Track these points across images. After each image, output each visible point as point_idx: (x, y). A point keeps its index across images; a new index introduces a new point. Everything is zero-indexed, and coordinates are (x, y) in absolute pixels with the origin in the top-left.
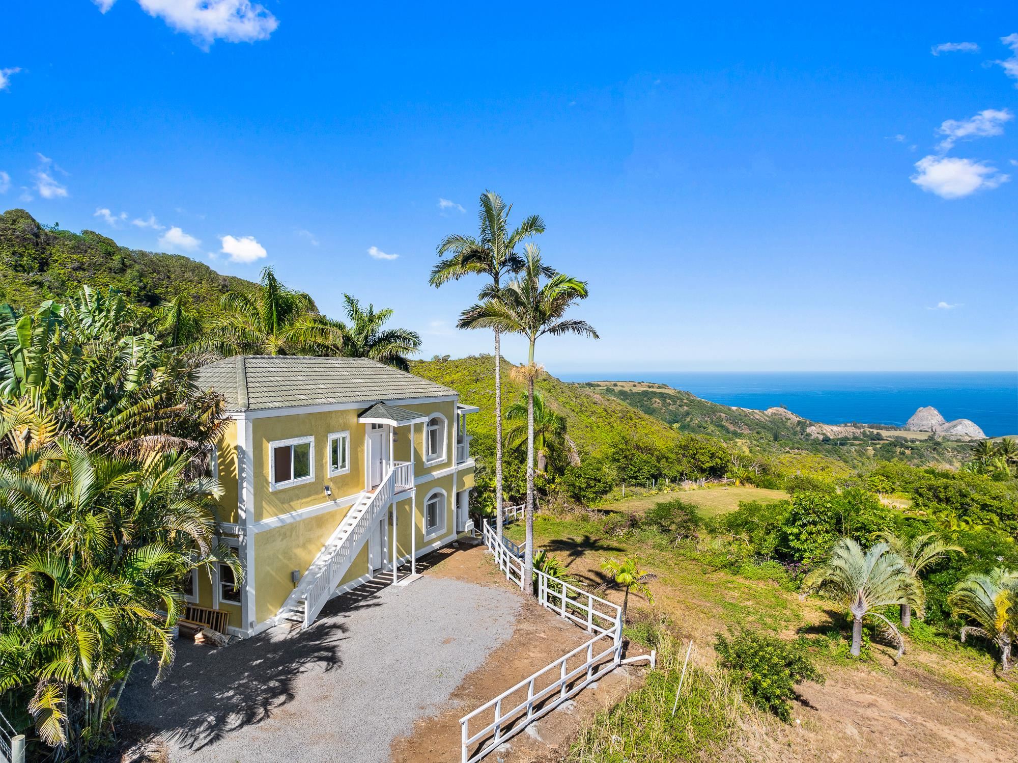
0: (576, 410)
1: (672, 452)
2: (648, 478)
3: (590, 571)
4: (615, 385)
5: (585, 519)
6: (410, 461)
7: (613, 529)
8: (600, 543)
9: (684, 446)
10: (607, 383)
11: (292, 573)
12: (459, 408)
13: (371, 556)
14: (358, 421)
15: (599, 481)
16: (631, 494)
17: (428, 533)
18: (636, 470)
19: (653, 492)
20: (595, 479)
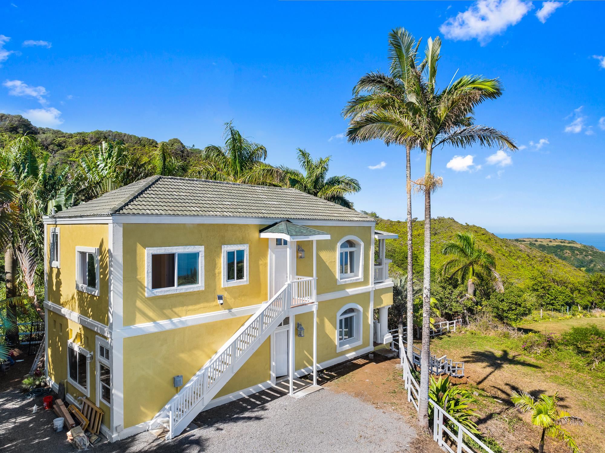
0: (506, 255)
1: (583, 286)
2: (563, 305)
3: (507, 384)
4: (536, 241)
5: (506, 336)
6: (312, 276)
7: (532, 346)
8: (518, 358)
9: (594, 282)
10: (531, 240)
11: (174, 378)
12: (376, 233)
13: (273, 364)
14: (259, 236)
15: (520, 305)
16: (548, 317)
17: (341, 345)
18: (553, 298)
19: (568, 316)
20: (516, 304)
